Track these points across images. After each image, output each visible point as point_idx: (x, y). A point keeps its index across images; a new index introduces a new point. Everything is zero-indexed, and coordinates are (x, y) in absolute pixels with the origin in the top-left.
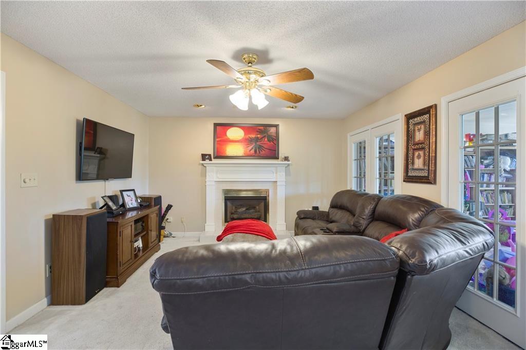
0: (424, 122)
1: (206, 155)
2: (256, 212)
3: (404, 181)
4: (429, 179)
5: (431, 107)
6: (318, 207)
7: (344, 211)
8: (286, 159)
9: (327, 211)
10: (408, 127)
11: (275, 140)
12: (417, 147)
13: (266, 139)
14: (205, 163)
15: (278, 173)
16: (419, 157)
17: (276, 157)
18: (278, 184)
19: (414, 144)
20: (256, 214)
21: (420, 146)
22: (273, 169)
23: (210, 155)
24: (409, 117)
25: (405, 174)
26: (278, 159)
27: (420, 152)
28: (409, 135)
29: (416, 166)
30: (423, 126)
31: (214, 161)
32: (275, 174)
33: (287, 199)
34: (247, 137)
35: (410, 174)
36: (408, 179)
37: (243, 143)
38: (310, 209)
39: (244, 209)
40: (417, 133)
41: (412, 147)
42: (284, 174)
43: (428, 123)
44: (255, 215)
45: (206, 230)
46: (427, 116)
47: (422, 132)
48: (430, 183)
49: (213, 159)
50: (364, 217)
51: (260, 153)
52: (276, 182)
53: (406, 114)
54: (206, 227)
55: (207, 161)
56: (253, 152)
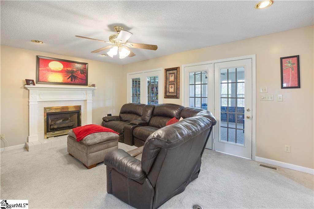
0: (174, 73)
1: (30, 80)
2: (71, 121)
3: (165, 98)
4: (176, 97)
5: (178, 68)
6: (111, 114)
7: (132, 114)
8: (94, 85)
9: (119, 116)
10: (166, 75)
11: (86, 73)
12: (170, 83)
13: (79, 72)
14: (28, 87)
15: (87, 95)
16: (172, 87)
17: (86, 84)
18: (87, 102)
19: (170, 82)
20: (72, 123)
21: (172, 83)
22: (84, 92)
23: (33, 81)
24: (167, 70)
25: (165, 95)
26: (87, 85)
27: (172, 85)
28: (166, 78)
29: (170, 91)
30: (173, 75)
31: (37, 85)
32: (85, 96)
33: (93, 111)
34: (66, 69)
35: (167, 95)
36: (167, 97)
37: (61, 73)
38: (107, 116)
39: (61, 121)
40: (171, 78)
41: (168, 83)
42: (91, 95)
43: (176, 74)
44: (70, 124)
45: (29, 142)
46: (175, 71)
47: (173, 77)
48: (178, 98)
49: (35, 84)
50: (148, 115)
51: (75, 81)
52: (86, 100)
53: (165, 68)
54: (29, 138)
55: (31, 86)
56: (70, 80)
